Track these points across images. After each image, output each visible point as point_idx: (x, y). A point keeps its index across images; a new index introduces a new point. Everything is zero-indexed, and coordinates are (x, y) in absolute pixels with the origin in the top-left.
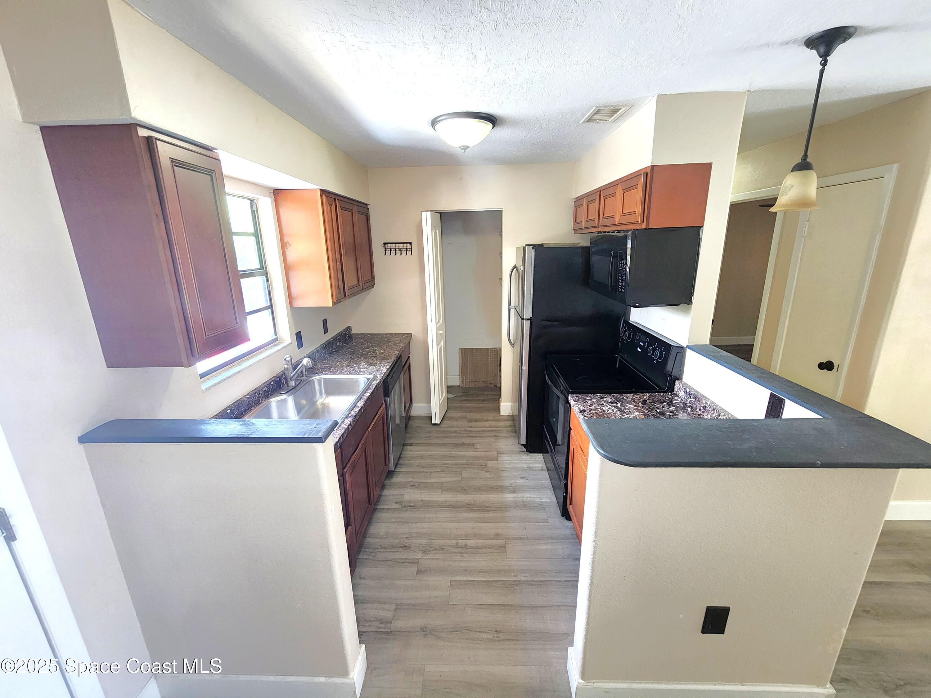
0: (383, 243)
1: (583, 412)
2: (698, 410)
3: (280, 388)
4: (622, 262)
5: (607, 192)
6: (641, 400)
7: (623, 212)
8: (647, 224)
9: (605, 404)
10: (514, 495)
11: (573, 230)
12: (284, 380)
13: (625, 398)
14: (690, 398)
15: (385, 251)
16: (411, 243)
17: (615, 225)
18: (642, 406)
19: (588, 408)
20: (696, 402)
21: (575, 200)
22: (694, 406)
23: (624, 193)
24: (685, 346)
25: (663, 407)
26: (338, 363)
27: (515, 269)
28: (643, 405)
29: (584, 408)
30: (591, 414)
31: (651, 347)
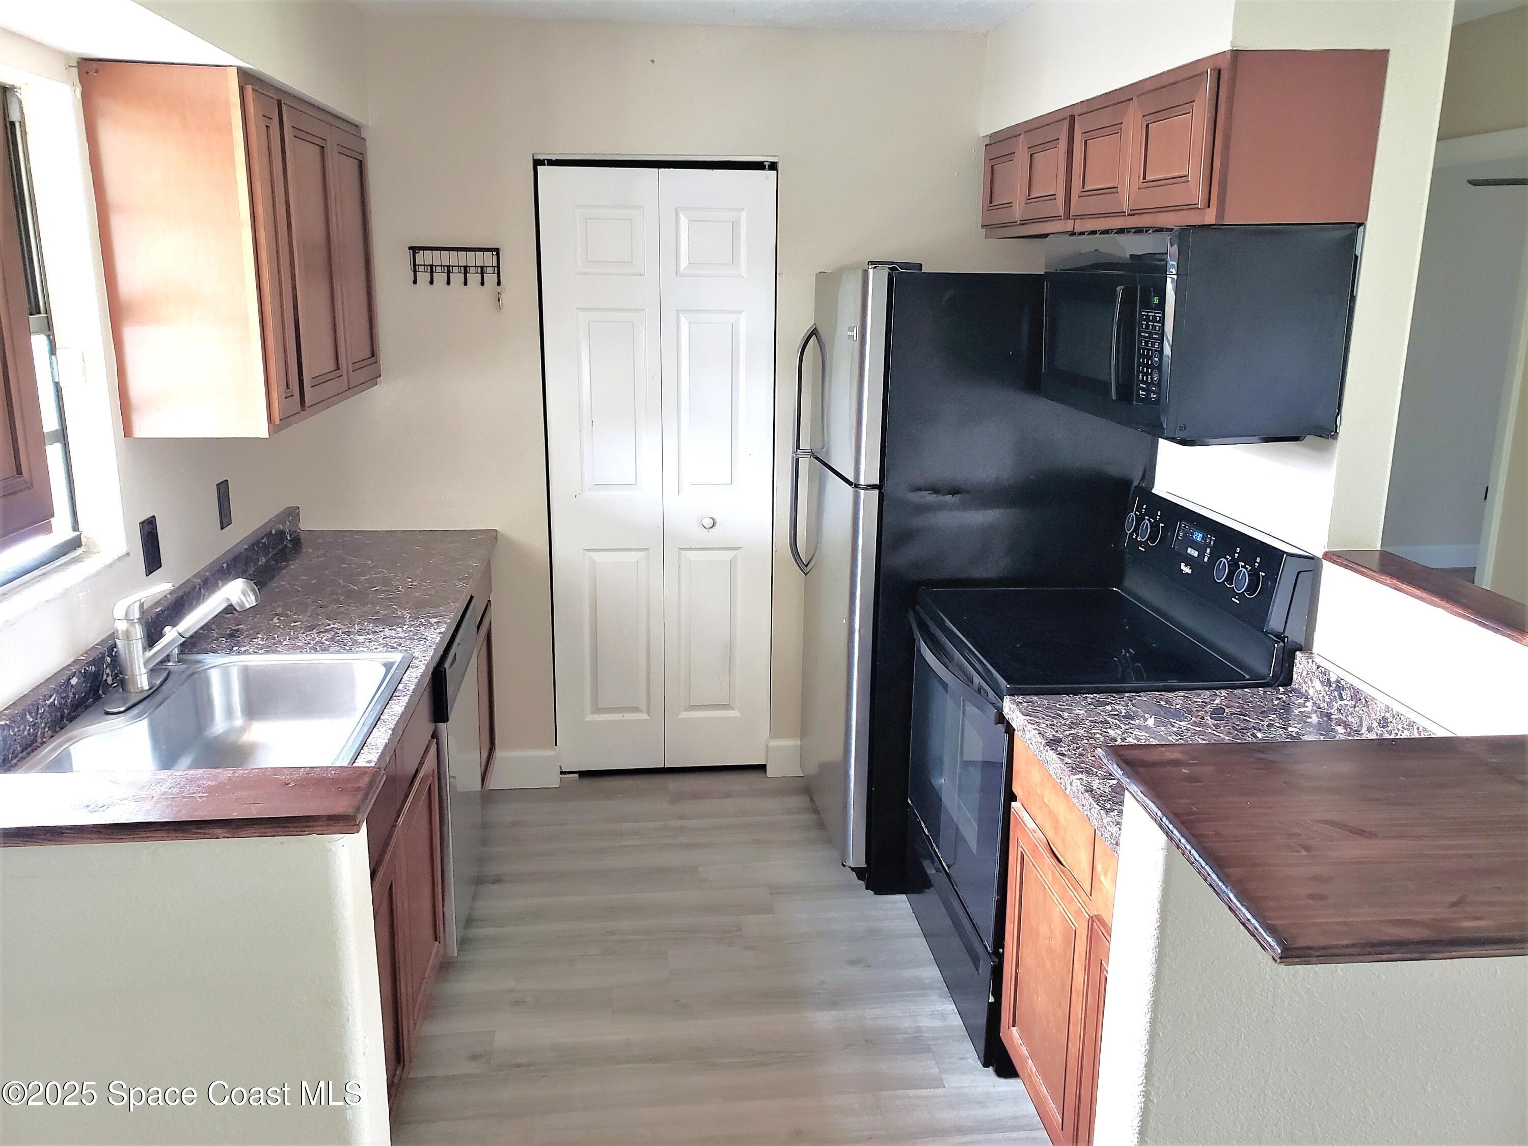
0: (410, 248)
1: (1053, 743)
2: (1364, 730)
3: (97, 698)
4: (1148, 316)
5: (1093, 121)
6: (1208, 708)
7: (1144, 178)
8: (1221, 212)
9: (1110, 720)
10: (834, 1013)
11: (983, 226)
12: (108, 671)
13: (1162, 703)
14: (1341, 698)
15: (415, 272)
16: (497, 250)
17: (1121, 214)
18: (1214, 725)
19: (1067, 733)
20: (1357, 709)
21: (988, 142)
22: (1353, 720)
23: (1147, 126)
24: (1319, 554)
25: (1270, 725)
26: (276, 620)
27: (814, 337)
28: (1216, 722)
29: (1057, 732)
30: (1078, 748)
31: (1224, 560)
